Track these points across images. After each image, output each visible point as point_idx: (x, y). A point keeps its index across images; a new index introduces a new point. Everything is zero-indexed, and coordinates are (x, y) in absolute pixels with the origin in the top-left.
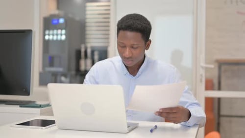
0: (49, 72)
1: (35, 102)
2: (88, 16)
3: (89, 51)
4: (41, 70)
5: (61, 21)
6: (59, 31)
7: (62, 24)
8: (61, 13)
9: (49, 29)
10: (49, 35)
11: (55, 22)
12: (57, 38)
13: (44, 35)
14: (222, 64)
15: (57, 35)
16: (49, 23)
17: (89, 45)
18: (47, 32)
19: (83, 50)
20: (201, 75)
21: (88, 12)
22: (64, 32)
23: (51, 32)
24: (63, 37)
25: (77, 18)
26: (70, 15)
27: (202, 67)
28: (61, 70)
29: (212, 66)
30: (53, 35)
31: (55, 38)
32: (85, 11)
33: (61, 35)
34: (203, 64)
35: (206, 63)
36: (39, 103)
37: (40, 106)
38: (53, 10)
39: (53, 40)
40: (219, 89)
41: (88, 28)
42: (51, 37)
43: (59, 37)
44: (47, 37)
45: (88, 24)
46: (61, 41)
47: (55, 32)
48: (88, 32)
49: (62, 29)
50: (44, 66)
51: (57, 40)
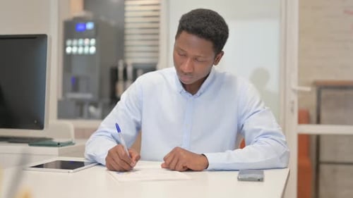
0: (72, 99)
1: (51, 139)
2: (128, 20)
3: (130, 70)
4: (60, 97)
5: (90, 26)
6: (87, 41)
7: (90, 30)
8: (89, 15)
9: (72, 38)
10: (72, 46)
11: (81, 27)
12: (84, 50)
13: (65, 47)
14: (322, 88)
15: (84, 46)
16: (72, 30)
17: (130, 62)
18: (69, 42)
19: (121, 69)
20: (293, 103)
21: (128, 14)
22: (93, 41)
23: (75, 42)
24: (93, 50)
25: (113, 23)
26: (103, 18)
27: (294, 91)
28: (89, 96)
29: (308, 89)
30: (78, 46)
31: (80, 50)
32: (124, 11)
33: (90, 46)
34: (295, 86)
35: (300, 84)
36: (56, 140)
37: (59, 145)
38: (77, 10)
39: (77, 55)
40: (318, 121)
41: (128, 38)
42: (75, 50)
43: (86, 50)
44: (69, 50)
45: (128, 32)
46: (89, 55)
47: (81, 42)
48: (128, 43)
49: (90, 38)
50: (64, 92)
51: (83, 55)
